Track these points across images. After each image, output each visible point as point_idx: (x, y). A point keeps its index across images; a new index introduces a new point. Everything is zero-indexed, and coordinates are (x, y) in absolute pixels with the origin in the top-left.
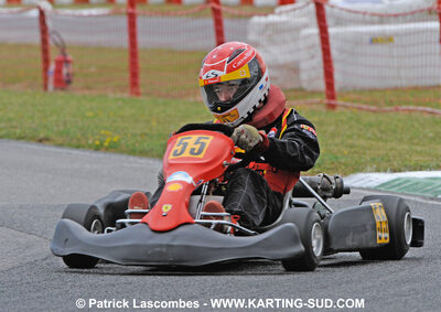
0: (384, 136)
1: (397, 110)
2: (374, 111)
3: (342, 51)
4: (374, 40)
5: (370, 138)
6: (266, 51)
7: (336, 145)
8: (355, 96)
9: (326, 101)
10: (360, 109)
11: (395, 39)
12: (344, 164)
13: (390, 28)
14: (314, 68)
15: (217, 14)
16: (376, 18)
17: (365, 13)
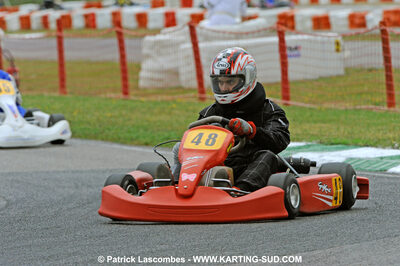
14: (190, 72)
15: (120, 35)
16: (232, 36)
17: (224, 32)
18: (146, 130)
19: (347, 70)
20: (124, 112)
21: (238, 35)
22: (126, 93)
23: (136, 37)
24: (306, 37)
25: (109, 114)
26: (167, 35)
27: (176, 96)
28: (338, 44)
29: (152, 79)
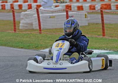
0: (53, 40)
1: (56, 34)
2: (50, 34)
3: (43, 20)
4: (50, 17)
5: (49, 40)
6: (25, 20)
7: (42, 42)
8: (46, 31)
9: (39, 32)
10: (47, 33)
11: (56, 17)
12: (44, 47)
13: (54, 14)
14: (36, 24)
15: (13, 11)
16: (51, 12)
17: (48, 11)
18: (22, 43)
19: (89, 24)
20: (14, 37)
21: (52, 12)
22: (15, 31)
23: (19, 12)
24: (75, 13)
25: (9, 38)
26: (29, 12)
27: (32, 32)
28: (86, 15)
29: (24, 26)
